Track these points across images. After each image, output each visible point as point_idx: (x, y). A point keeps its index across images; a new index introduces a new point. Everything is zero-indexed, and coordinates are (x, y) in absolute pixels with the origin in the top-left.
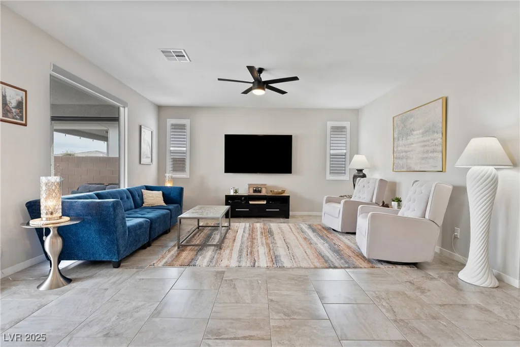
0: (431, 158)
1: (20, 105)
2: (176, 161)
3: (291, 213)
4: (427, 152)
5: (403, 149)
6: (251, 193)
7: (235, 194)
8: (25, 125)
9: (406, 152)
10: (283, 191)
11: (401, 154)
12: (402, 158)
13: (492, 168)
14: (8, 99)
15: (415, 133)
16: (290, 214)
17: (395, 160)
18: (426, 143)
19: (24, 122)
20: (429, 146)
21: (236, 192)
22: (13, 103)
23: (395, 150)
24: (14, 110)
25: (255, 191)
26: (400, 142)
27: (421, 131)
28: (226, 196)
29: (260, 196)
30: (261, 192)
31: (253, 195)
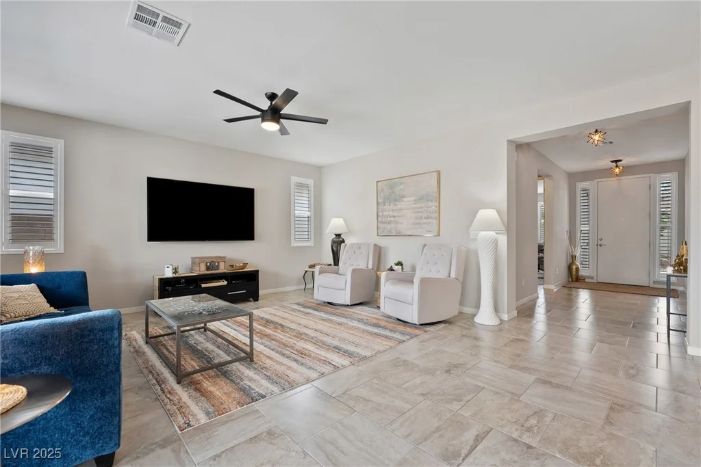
0: (425, 223)
2: (20, 219)
3: (261, 292)
4: (421, 218)
5: (391, 213)
6: (204, 271)
7: (174, 276)
9: (394, 217)
10: (245, 265)
11: (388, 219)
12: (390, 223)
13: (493, 233)
15: (405, 199)
16: (260, 294)
17: (379, 224)
18: (419, 210)
20: (422, 212)
21: (175, 271)
23: (380, 214)
25: (208, 269)
26: (387, 206)
27: (413, 198)
28: (159, 279)
29: (217, 274)
30: (218, 268)
31: (207, 275)
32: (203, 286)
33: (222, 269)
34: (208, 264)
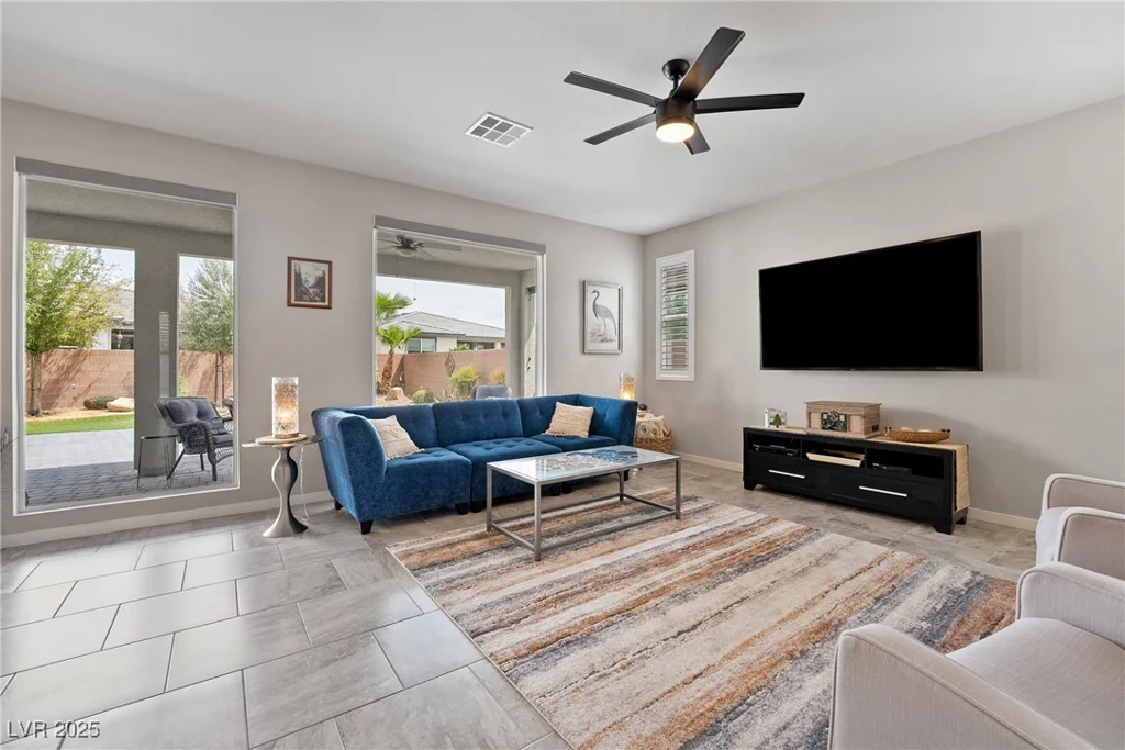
1: (320, 282)
6: (817, 429)
7: (773, 428)
8: (329, 307)
10: (943, 434)
14: (303, 277)
19: (327, 303)
21: (777, 421)
22: (312, 281)
24: (311, 290)
25: (825, 425)
28: (744, 429)
29: (843, 439)
30: (845, 428)
31: (821, 437)
32: (812, 456)
33: (857, 431)
34: (825, 417)
